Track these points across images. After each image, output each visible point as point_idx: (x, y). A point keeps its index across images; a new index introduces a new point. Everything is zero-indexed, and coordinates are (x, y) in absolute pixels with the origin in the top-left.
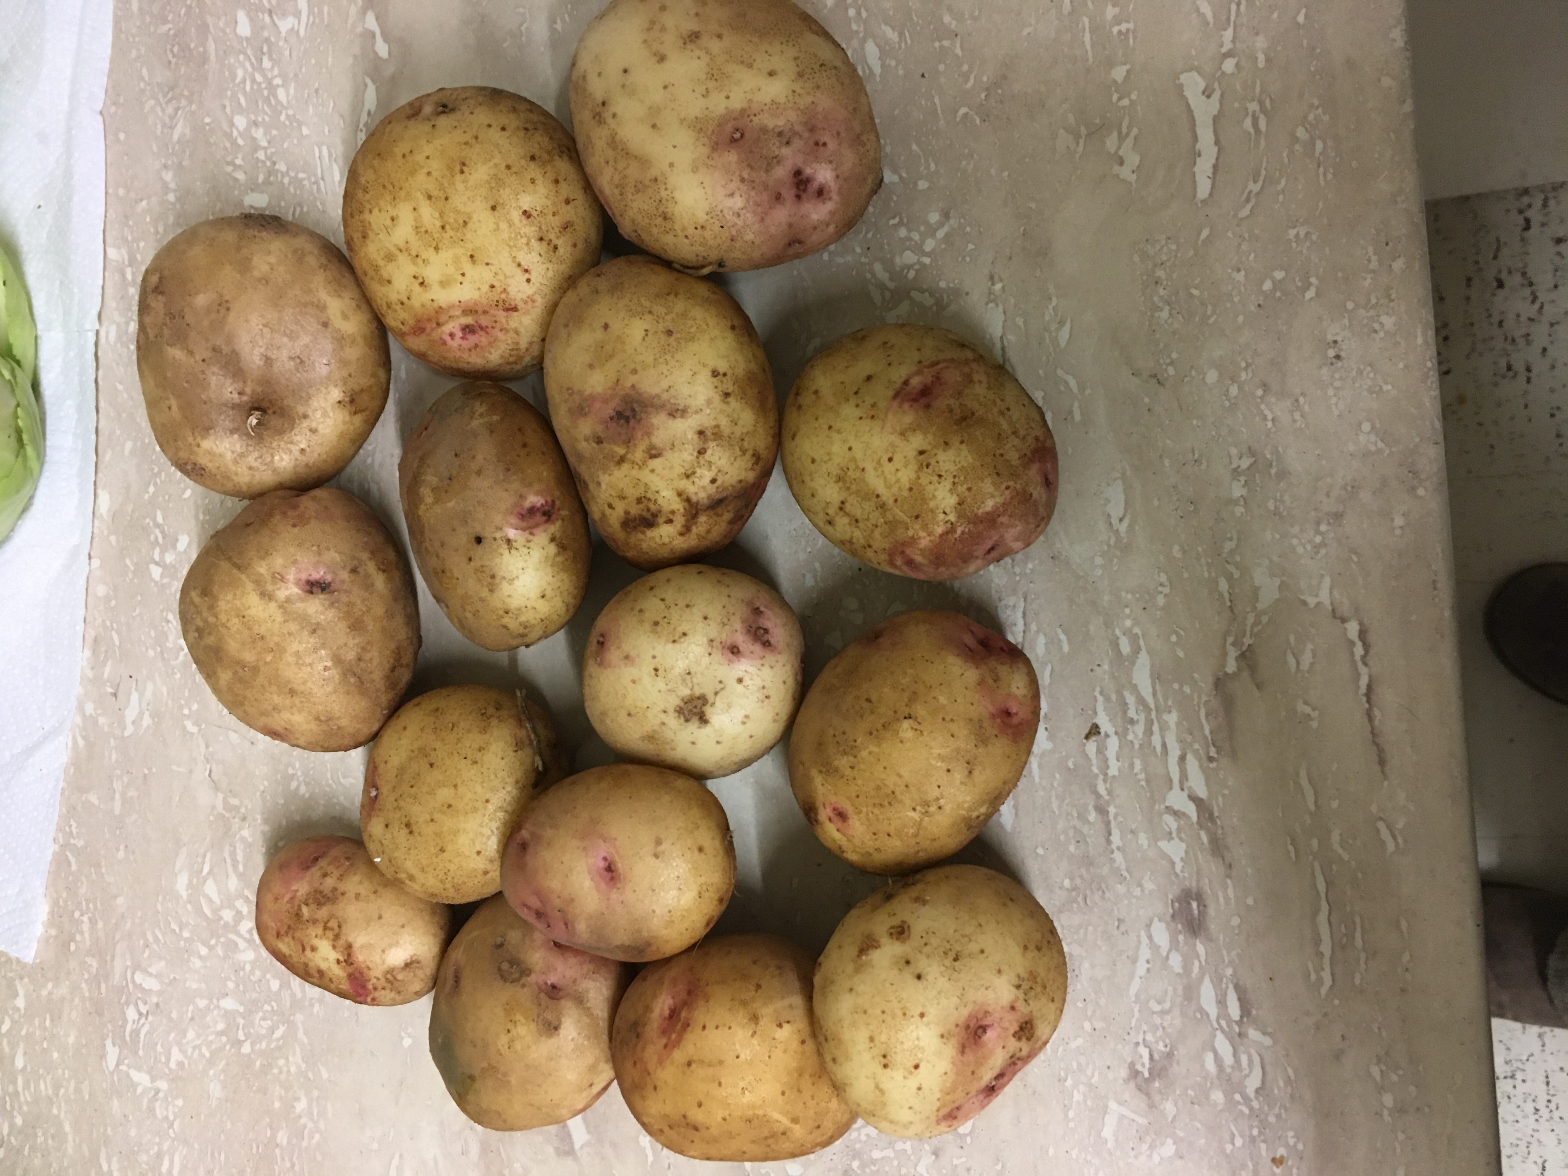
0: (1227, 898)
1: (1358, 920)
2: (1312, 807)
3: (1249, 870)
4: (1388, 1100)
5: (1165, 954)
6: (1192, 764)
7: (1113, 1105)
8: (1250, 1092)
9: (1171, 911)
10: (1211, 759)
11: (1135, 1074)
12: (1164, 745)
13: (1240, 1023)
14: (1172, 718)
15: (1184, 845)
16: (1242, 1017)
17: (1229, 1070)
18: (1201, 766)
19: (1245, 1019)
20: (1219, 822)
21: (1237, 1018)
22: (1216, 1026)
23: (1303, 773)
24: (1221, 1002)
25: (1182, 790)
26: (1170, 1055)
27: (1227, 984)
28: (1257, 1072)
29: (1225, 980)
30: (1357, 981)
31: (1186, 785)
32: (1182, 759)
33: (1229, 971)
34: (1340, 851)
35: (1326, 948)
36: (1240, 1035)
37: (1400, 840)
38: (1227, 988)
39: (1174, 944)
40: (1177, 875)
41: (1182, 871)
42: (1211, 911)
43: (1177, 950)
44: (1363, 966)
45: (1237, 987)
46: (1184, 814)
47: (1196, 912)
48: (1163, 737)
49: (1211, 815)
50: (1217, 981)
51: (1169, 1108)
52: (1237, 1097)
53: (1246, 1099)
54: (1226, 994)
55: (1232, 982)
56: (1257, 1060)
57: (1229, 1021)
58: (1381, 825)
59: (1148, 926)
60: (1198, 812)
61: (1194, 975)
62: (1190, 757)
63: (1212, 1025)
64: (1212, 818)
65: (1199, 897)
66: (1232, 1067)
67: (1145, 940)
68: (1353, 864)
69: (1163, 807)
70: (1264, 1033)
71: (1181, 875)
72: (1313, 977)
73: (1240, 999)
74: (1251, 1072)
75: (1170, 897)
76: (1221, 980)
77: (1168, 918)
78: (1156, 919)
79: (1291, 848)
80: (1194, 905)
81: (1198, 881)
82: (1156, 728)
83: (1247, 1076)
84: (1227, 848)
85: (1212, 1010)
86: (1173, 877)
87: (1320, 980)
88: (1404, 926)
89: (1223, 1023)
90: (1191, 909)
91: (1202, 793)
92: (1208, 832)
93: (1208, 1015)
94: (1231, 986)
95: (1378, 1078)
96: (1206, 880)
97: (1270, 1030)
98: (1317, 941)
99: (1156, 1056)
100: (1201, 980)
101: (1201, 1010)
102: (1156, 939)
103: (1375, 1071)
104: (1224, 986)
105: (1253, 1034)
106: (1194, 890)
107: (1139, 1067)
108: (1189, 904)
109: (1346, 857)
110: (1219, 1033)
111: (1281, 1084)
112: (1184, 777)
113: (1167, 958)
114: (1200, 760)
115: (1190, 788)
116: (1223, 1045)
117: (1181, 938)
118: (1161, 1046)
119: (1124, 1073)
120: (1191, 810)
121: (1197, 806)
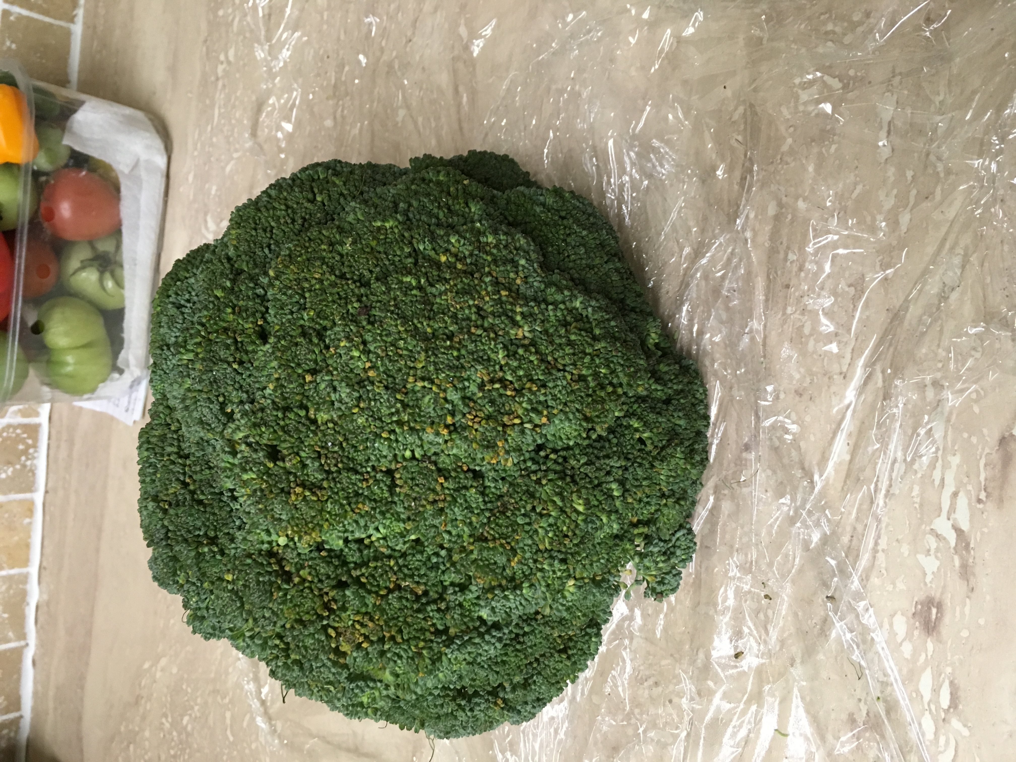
0: (963, 614)
5: (899, 641)
6: (962, 502)
10: (979, 501)
12: (943, 480)
13: (947, 711)
14: (955, 460)
15: (937, 563)
16: (950, 707)
18: (970, 504)
19: (952, 710)
20: (972, 552)
21: (946, 707)
22: (926, 707)
24: (936, 691)
25: (949, 519)
27: (944, 679)
29: (943, 676)
31: (953, 516)
32: (955, 495)
33: (949, 670)
36: (944, 720)
38: (944, 681)
39: (909, 636)
40: (925, 584)
41: (931, 582)
42: (947, 619)
43: (910, 641)
45: (952, 683)
46: (945, 539)
47: (934, 617)
48: (943, 474)
49: (968, 545)
50: (937, 674)
54: (941, 686)
55: (949, 678)
56: (953, 743)
57: (938, 707)
59: (892, 616)
60: (957, 540)
61: (918, 664)
62: (961, 494)
63: (923, 706)
64: (967, 547)
65: (940, 606)
71: (929, 585)
73: (951, 694)
75: (916, 599)
76: (940, 675)
77: (910, 614)
80: (934, 611)
81: (942, 593)
82: (939, 464)
84: (974, 574)
85: (927, 695)
86: (922, 585)
89: (933, 707)
90: (930, 614)
91: (965, 526)
92: (961, 558)
93: (922, 697)
96: (949, 595)
100: (924, 669)
101: (917, 691)
102: (895, 627)
104: (941, 679)
106: (937, 600)
108: (930, 609)
110: (927, 713)
112: (952, 509)
113: (901, 644)
114: (970, 499)
115: (955, 519)
120: (952, 537)
121: (957, 535)
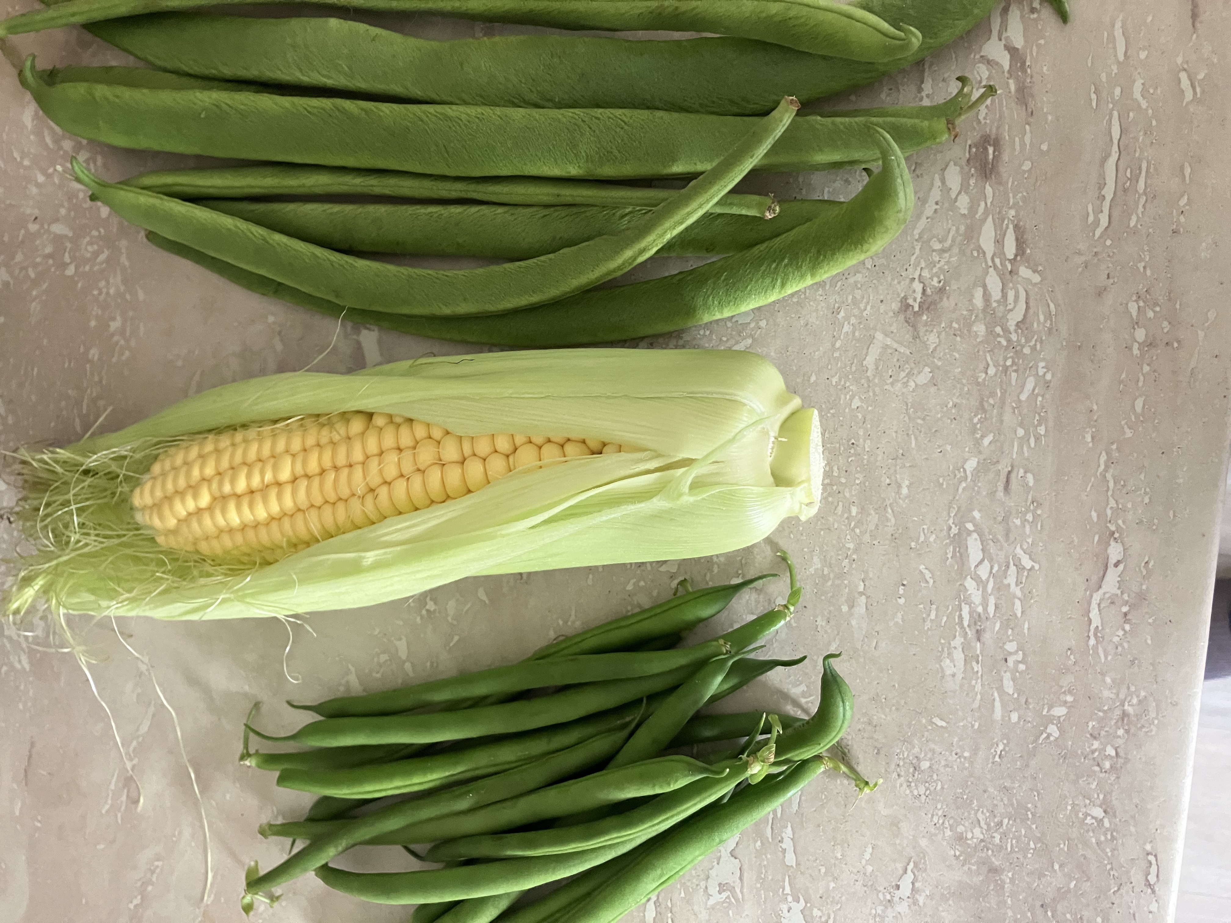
1: (1144, 165)
2: (1121, 58)
3: (1050, 118)
4: (1140, 334)
7: (879, 336)
8: (1012, 325)
9: (967, 155)
11: (906, 307)
17: (995, 305)
23: (1118, 25)
26: (941, 290)
28: (1022, 305)
30: (1132, 224)
34: (1140, 99)
35: (1109, 192)
37: (1198, 90)
44: (1141, 209)
51: (932, 339)
52: (998, 330)
53: (1006, 330)
58: (1183, 76)
66: (998, 302)
67: (937, 183)
68: (1150, 111)
69: (978, 56)
70: (1035, 271)
72: (1091, 218)
74: (1015, 307)
78: (952, 163)
79: (1094, 96)
83: (1011, 310)
87: (1097, 222)
88: (1187, 171)
94: (1011, 226)
95: (1134, 314)
97: (1040, 268)
98: (1102, 186)
99: (929, 291)
103: (1133, 308)
105: (1024, 272)
107: (910, 301)
109: (1144, 104)
111: (1042, 318)
116: (994, 283)
117: (972, 182)
118: (935, 282)
119: (895, 306)
